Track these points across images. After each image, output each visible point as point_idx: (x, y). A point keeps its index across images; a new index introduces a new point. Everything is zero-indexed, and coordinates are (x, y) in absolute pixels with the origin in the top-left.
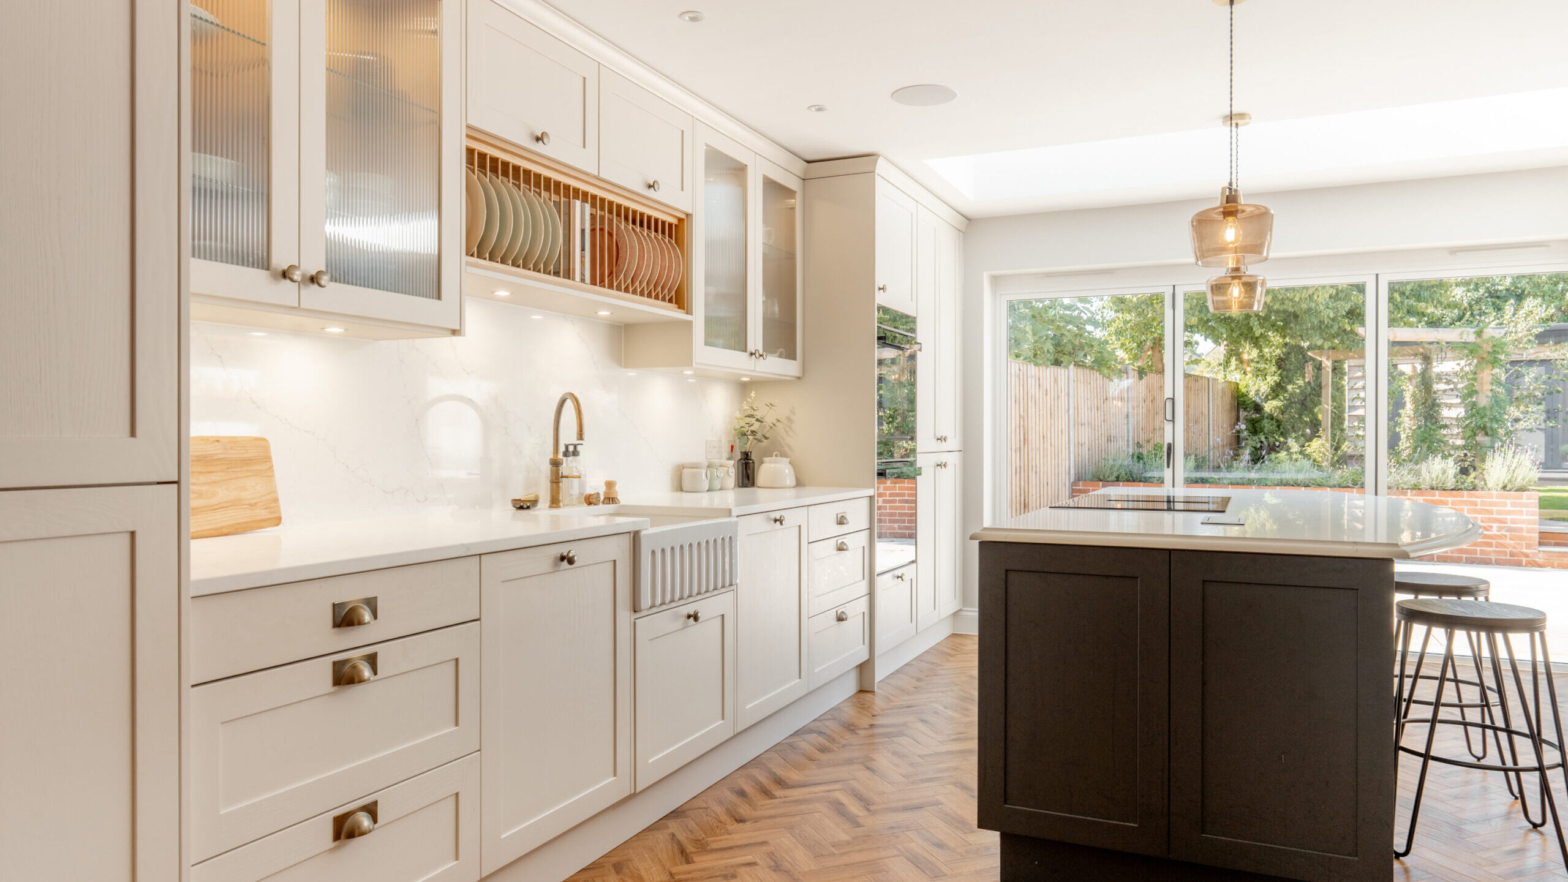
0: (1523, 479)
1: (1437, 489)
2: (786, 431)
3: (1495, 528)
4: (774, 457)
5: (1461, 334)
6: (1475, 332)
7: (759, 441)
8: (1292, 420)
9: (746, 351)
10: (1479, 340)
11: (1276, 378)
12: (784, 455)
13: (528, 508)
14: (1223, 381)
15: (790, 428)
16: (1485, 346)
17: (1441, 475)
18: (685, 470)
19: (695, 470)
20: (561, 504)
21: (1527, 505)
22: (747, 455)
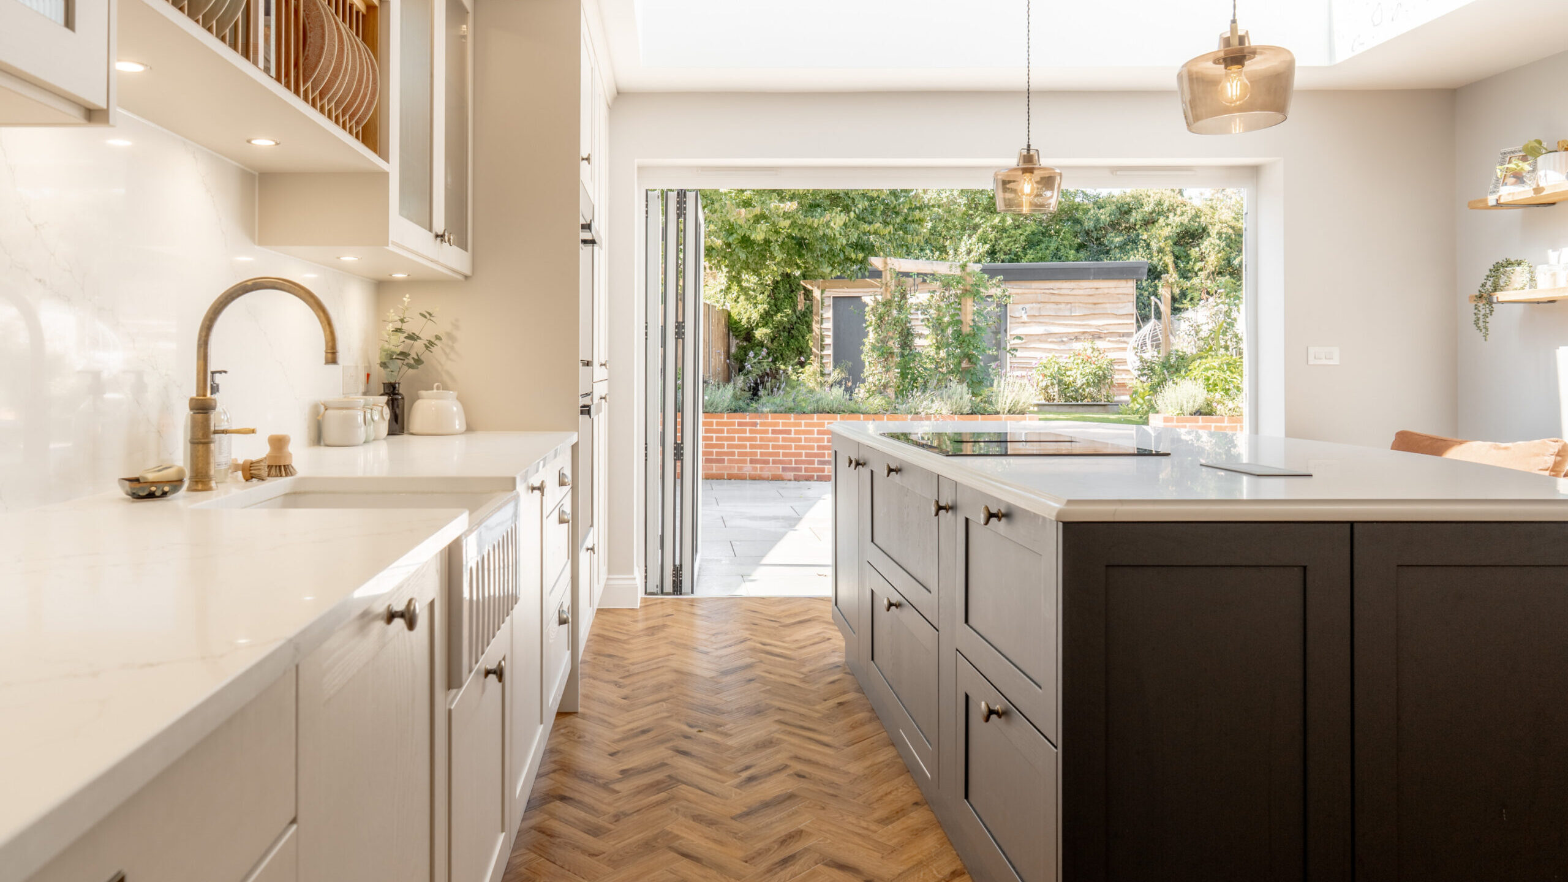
2: (445, 353)
4: (435, 391)
6: (960, 266)
7: (410, 366)
8: (780, 348)
9: (431, 230)
10: (963, 274)
11: (766, 306)
12: (446, 388)
13: (164, 494)
14: (721, 308)
15: (452, 348)
16: (968, 279)
18: (329, 412)
19: (344, 412)
20: (213, 484)
22: (394, 388)
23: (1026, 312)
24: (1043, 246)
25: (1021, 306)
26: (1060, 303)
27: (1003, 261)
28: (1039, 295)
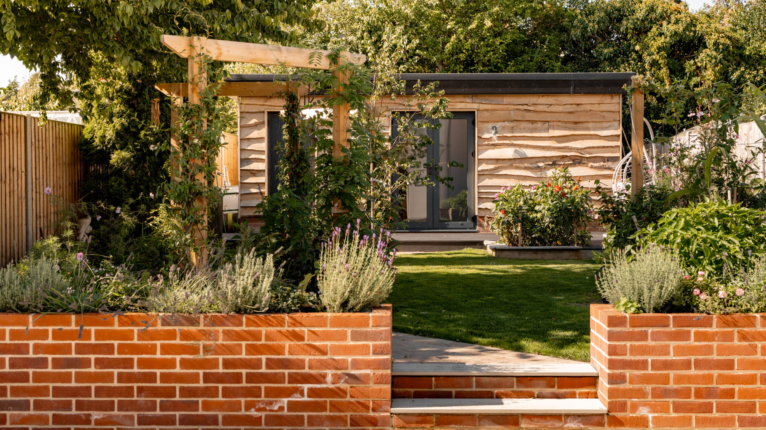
0: (371, 289)
1: (246, 311)
3: (329, 379)
5: (311, 57)
6: (329, 56)
10: (333, 67)
16: (341, 75)
17: (250, 288)
21: (373, 336)
23: (496, 133)
24: (525, 56)
25: (490, 125)
26: (536, 121)
27: (481, 71)
28: (512, 112)
